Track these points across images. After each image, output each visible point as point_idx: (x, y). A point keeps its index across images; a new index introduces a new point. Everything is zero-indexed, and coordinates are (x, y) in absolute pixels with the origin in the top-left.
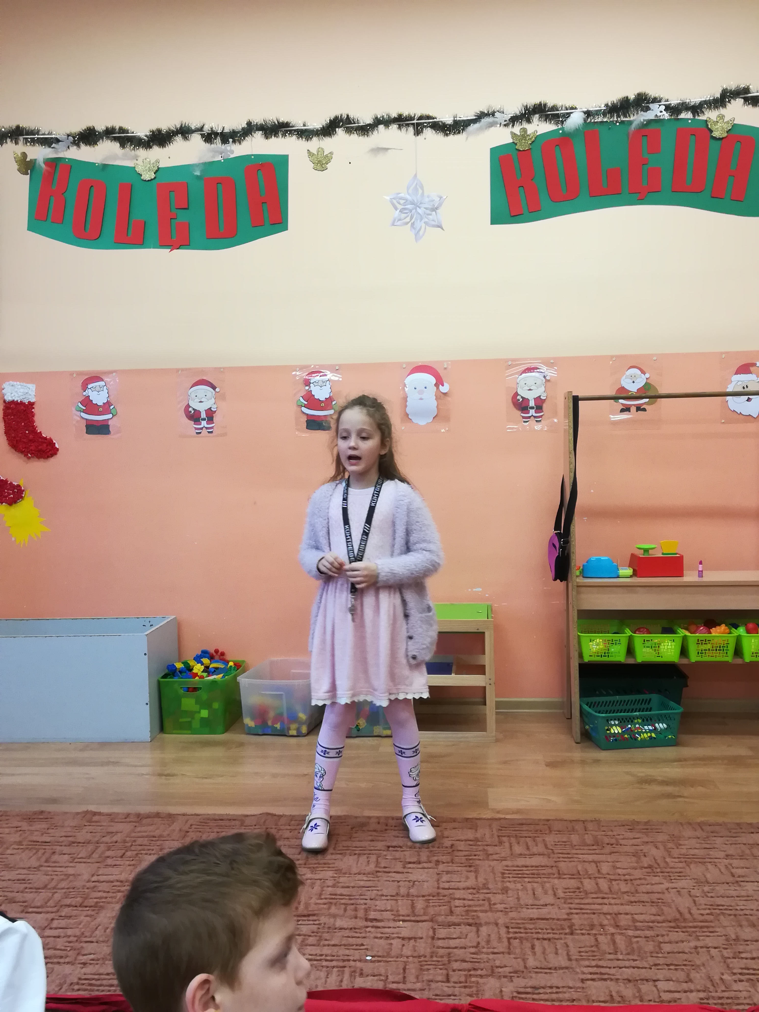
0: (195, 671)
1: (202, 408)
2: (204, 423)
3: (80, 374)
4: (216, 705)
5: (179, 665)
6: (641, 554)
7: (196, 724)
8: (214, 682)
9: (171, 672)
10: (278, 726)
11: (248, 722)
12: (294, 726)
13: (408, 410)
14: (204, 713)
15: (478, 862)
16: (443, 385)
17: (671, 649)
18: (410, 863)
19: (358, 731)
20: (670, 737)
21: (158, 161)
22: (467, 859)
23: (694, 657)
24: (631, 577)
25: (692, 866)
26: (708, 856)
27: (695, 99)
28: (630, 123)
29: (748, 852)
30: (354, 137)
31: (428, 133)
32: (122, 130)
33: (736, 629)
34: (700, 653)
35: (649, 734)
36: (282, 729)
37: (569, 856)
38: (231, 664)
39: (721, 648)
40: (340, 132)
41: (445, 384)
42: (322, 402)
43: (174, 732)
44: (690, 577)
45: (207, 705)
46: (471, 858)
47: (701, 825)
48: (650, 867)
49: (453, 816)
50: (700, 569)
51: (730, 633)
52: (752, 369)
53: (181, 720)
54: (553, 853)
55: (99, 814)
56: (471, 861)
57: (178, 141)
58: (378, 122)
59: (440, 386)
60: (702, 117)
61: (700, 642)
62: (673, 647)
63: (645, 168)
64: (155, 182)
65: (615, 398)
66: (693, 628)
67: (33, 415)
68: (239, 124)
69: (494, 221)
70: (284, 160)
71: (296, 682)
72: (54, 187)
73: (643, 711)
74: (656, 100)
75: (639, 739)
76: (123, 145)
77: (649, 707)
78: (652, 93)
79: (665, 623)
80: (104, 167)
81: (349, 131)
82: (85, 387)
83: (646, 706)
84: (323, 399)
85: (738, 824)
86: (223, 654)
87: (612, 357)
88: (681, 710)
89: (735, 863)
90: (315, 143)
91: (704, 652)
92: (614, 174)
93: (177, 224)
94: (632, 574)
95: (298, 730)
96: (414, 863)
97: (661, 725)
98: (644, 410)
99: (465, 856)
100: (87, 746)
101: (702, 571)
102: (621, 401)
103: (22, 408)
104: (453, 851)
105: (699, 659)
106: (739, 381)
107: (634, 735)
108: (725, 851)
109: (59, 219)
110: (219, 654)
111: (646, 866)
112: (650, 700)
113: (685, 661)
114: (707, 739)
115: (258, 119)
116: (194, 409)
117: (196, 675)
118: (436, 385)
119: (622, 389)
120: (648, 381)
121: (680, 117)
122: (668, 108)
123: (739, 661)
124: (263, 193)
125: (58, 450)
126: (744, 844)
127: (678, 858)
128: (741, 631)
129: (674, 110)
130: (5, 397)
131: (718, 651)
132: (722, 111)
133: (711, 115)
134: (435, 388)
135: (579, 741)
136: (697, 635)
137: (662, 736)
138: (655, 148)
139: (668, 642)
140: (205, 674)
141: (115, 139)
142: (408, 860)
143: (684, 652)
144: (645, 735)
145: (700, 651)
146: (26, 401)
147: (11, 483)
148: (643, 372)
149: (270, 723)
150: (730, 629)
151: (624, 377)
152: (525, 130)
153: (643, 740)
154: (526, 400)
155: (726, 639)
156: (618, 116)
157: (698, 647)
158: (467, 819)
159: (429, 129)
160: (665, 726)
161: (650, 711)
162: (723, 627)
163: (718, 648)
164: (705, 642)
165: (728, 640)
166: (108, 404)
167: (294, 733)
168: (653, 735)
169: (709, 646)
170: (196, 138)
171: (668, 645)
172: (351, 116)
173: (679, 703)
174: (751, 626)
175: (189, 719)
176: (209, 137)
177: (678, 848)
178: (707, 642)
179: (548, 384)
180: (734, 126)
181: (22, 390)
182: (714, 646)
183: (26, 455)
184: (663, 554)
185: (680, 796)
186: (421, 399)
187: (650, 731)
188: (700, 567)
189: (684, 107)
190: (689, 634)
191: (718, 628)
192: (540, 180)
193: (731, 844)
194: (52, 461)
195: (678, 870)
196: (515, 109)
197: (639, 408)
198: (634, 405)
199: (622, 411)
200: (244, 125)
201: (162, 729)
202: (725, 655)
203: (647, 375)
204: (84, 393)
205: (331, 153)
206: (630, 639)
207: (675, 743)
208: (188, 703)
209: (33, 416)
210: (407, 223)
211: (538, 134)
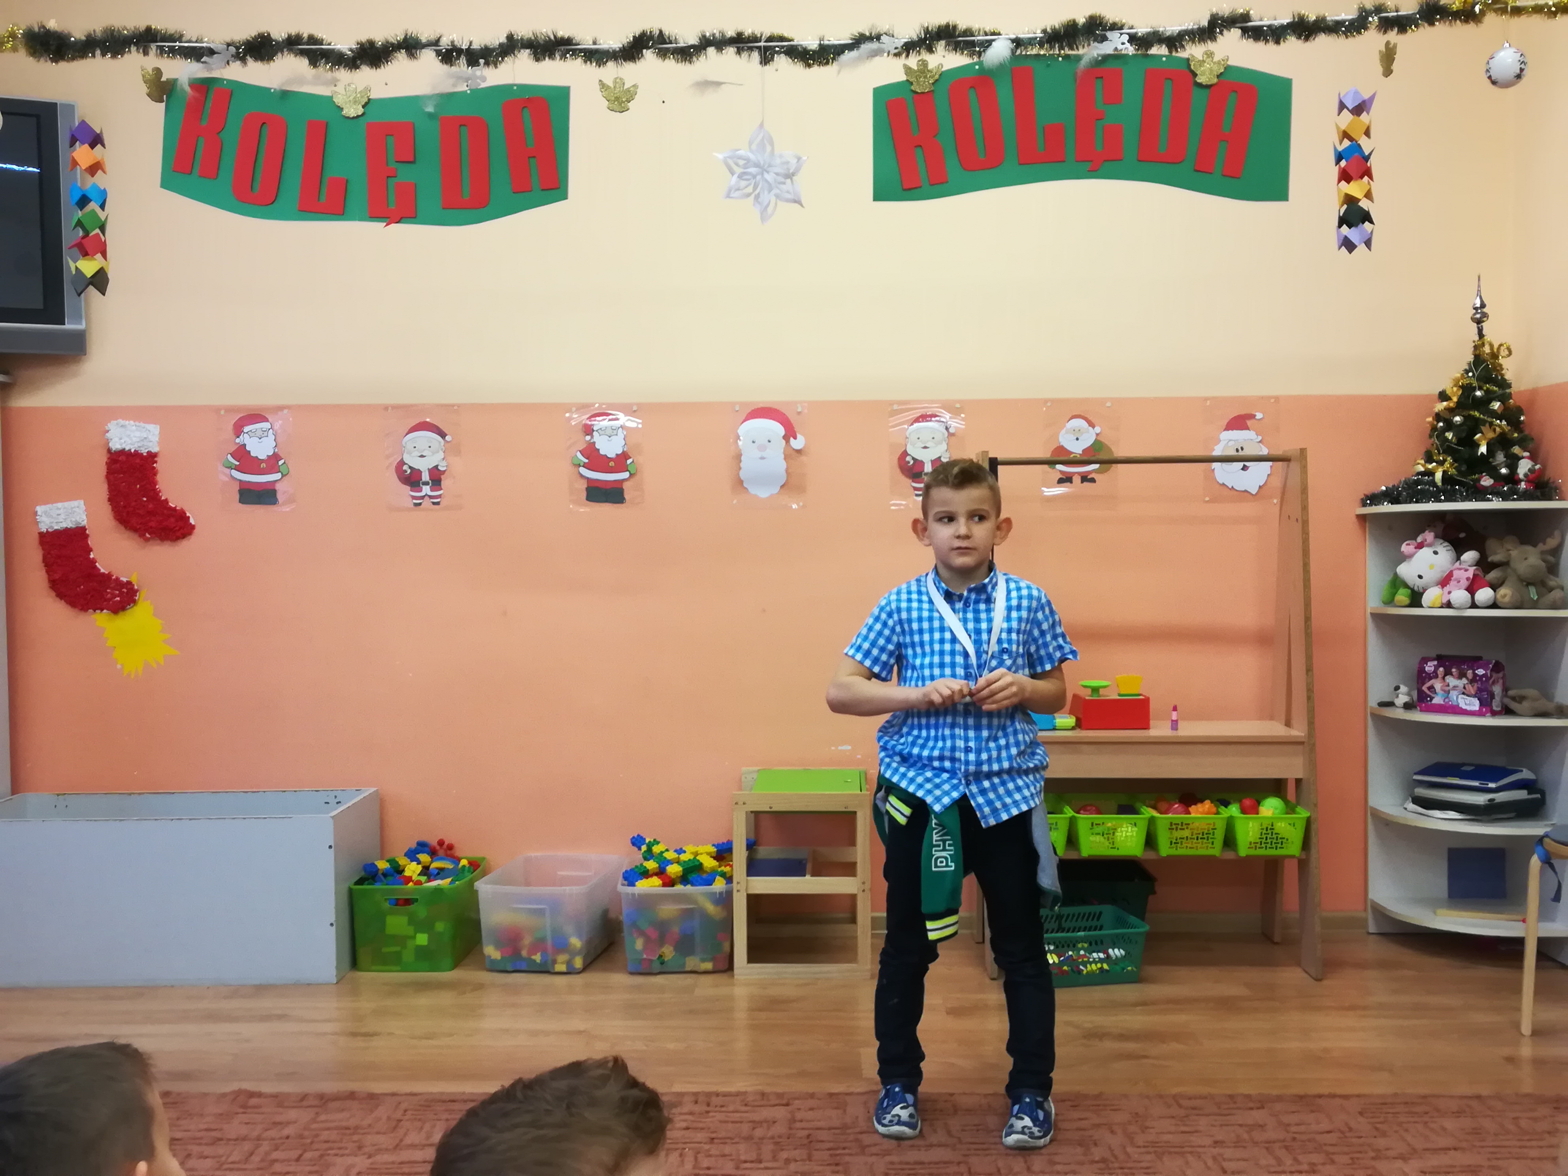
0: (407, 873)
1: (424, 466)
2: (426, 490)
3: (230, 410)
4: (440, 926)
5: (382, 865)
6: (1087, 695)
7: (408, 956)
8: (438, 890)
9: (370, 875)
10: (537, 958)
11: (491, 951)
12: (562, 958)
13: (742, 475)
14: (422, 939)
15: (847, 1158)
16: (795, 438)
17: (1132, 836)
18: (745, 1162)
19: (662, 963)
20: (1129, 968)
21: (368, 89)
22: (831, 1155)
23: (1165, 849)
24: (1073, 728)
25: (1165, 1159)
26: (1187, 1144)
27: (1172, 28)
28: (1079, 58)
29: (1245, 1136)
30: (671, 64)
31: (782, 62)
32: (312, 40)
33: (1226, 807)
34: (1173, 843)
35: (1099, 965)
36: (544, 962)
37: (985, 1146)
38: (464, 862)
39: (1205, 836)
40: (649, 55)
41: (799, 436)
42: (611, 459)
43: (374, 968)
44: (1159, 730)
45: (425, 926)
46: (838, 1152)
47: (1176, 1098)
48: (1103, 1160)
49: (811, 1091)
50: (1174, 718)
51: (1218, 813)
52: (1249, 423)
53: (386, 950)
54: (960, 1142)
55: (259, 1095)
56: (838, 1158)
57: (401, 61)
58: (705, 43)
59: (792, 439)
60: (1182, 54)
61: (1174, 827)
62: (1135, 834)
63: (1100, 124)
64: (363, 122)
65: (1051, 463)
66: (1163, 805)
67: (154, 472)
68: (496, 38)
69: (879, 196)
70: (563, 94)
71: (567, 889)
72: (204, 122)
73: (1089, 930)
74: (1115, 27)
75: (1085, 972)
76: (314, 63)
77: (1099, 924)
78: (1111, 16)
79: (1123, 799)
80: (285, 94)
81: (663, 54)
82: (238, 430)
83: (1094, 923)
84: (611, 455)
85: (1231, 1097)
86: (451, 847)
87: (1046, 401)
88: (1145, 928)
89: (1228, 1153)
90: (611, 71)
91: (1179, 841)
92: (1055, 132)
93: (398, 185)
94: (1073, 724)
95: (569, 963)
96: (752, 1162)
97: (1116, 950)
98: (1093, 480)
99: (829, 1149)
100: (236, 991)
101: (1176, 721)
102: (1059, 467)
103: (138, 461)
104: (811, 1142)
105: (1173, 852)
106: (1230, 440)
107: (1078, 967)
108: (1212, 1136)
109: (211, 171)
110: (445, 846)
111: (1097, 1159)
112: (1101, 913)
113: (1151, 855)
114: (1183, 972)
115: (524, 31)
116: (410, 467)
117: (409, 879)
118: (785, 437)
119: (1061, 449)
120: (1100, 438)
121: (1148, 52)
122: (1133, 39)
123: (1229, 855)
124: (530, 142)
125: (193, 527)
126: (1241, 1125)
127: (1144, 1147)
128: (1234, 810)
129: (1142, 42)
130: (110, 445)
131: (1200, 840)
132: (1210, 46)
133: (1194, 51)
134: (784, 442)
135: (995, 976)
136: (1170, 815)
137: (1118, 968)
138: (1114, 96)
139: (1127, 827)
140: (423, 879)
141: (302, 53)
142: (743, 1158)
143: (1150, 841)
144: (1093, 966)
145: (1174, 841)
146: (144, 451)
147: (117, 579)
148: (1092, 425)
149: (524, 953)
150: (1217, 807)
151: (1063, 431)
152: (924, 63)
153: (1091, 974)
154: (919, 463)
155: (1211, 822)
156: (1061, 48)
157: (1171, 833)
158: (831, 1095)
159: (782, 55)
160: (1123, 952)
161: (1100, 930)
162: (1207, 804)
163: (1200, 836)
164: (1183, 826)
165: (1214, 823)
166: (275, 457)
167: (562, 968)
168: (1105, 966)
169: (1186, 833)
170: (428, 56)
171: (1127, 832)
172: (666, 33)
173: (1143, 919)
174: (1247, 802)
175: (398, 949)
176: (449, 56)
177: (1143, 1132)
178: (1185, 827)
179: (953, 438)
180: (1228, 68)
181: (138, 434)
182: (1195, 832)
183: (142, 536)
184: (1119, 695)
185: (1145, 1057)
186: (762, 458)
187: (1101, 961)
188: (1174, 716)
189: (1155, 38)
190: (1158, 815)
191: (1199, 805)
192: (946, 139)
193: (1221, 1125)
194: (185, 545)
195: (1144, 1165)
196: (910, 31)
197: (1085, 478)
198: (1078, 473)
199: (1061, 481)
200: (503, 39)
201: (355, 964)
202: (1210, 845)
203: (1098, 429)
204: (238, 440)
205: (635, 86)
206: (1072, 822)
207: (1136, 979)
208: (397, 923)
209: (155, 474)
210: (749, 195)
211: (943, 69)
